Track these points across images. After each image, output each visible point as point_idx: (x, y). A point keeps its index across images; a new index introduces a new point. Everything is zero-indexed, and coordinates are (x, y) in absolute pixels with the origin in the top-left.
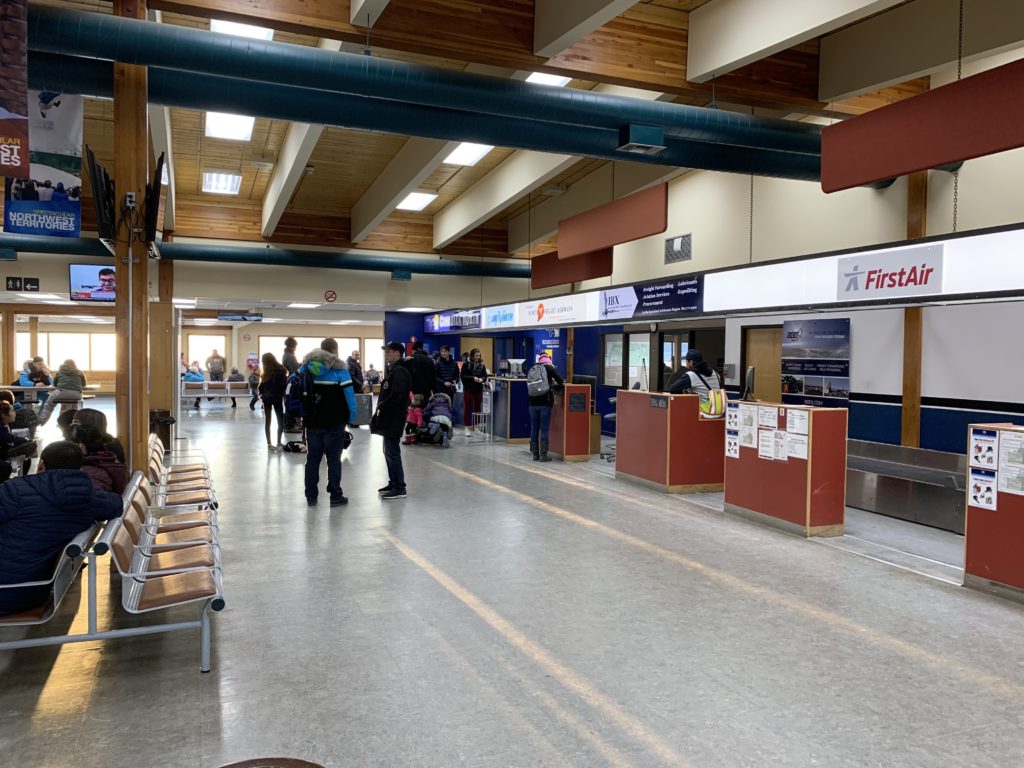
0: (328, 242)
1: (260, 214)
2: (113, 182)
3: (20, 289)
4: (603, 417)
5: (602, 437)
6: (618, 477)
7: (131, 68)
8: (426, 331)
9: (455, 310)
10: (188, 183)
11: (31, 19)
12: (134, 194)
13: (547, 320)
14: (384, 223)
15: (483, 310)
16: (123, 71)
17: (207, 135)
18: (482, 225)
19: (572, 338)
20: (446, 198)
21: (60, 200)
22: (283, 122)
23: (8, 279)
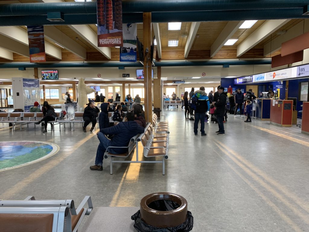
0: (203, 58)
1: (184, 51)
2: (143, 46)
3: (125, 77)
4: (298, 112)
5: (298, 119)
6: (302, 132)
7: (147, 14)
8: (234, 84)
9: (244, 76)
10: (164, 44)
11: (123, 5)
12: (148, 48)
13: (276, 78)
14: (220, 50)
15: (254, 76)
16: (145, 15)
17: (169, 29)
18: (254, 47)
19: (288, 84)
20: (241, 40)
21: (132, 52)
22: (190, 22)
23: (123, 74)
